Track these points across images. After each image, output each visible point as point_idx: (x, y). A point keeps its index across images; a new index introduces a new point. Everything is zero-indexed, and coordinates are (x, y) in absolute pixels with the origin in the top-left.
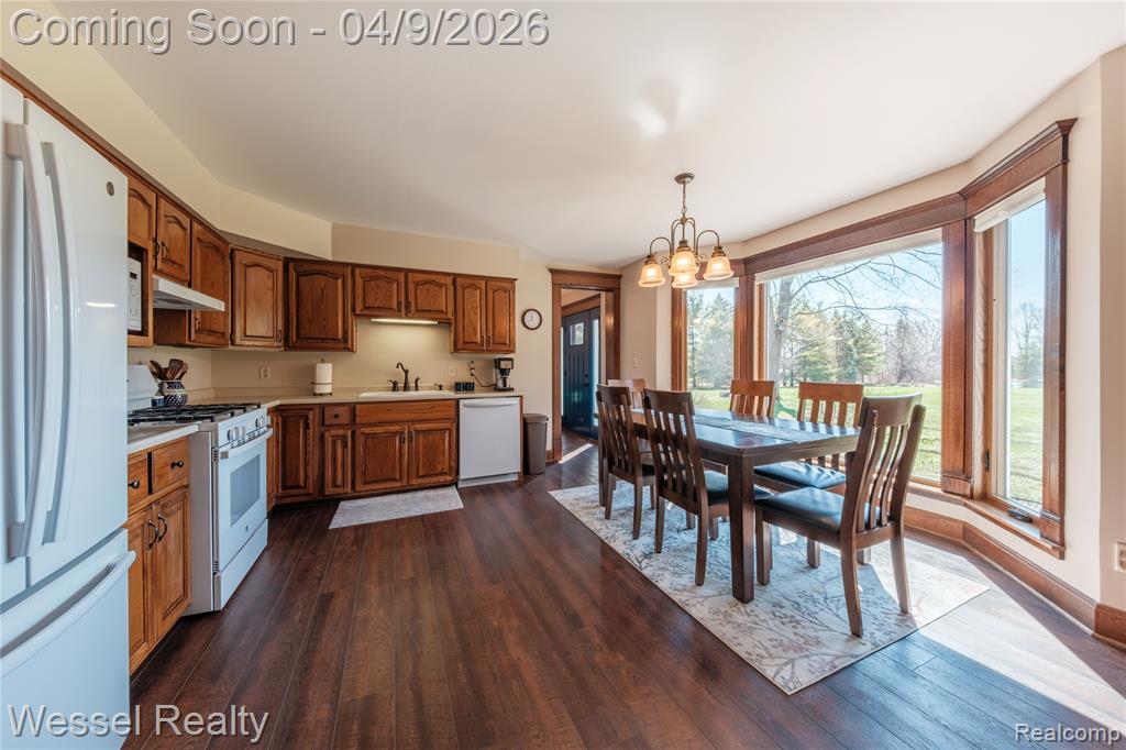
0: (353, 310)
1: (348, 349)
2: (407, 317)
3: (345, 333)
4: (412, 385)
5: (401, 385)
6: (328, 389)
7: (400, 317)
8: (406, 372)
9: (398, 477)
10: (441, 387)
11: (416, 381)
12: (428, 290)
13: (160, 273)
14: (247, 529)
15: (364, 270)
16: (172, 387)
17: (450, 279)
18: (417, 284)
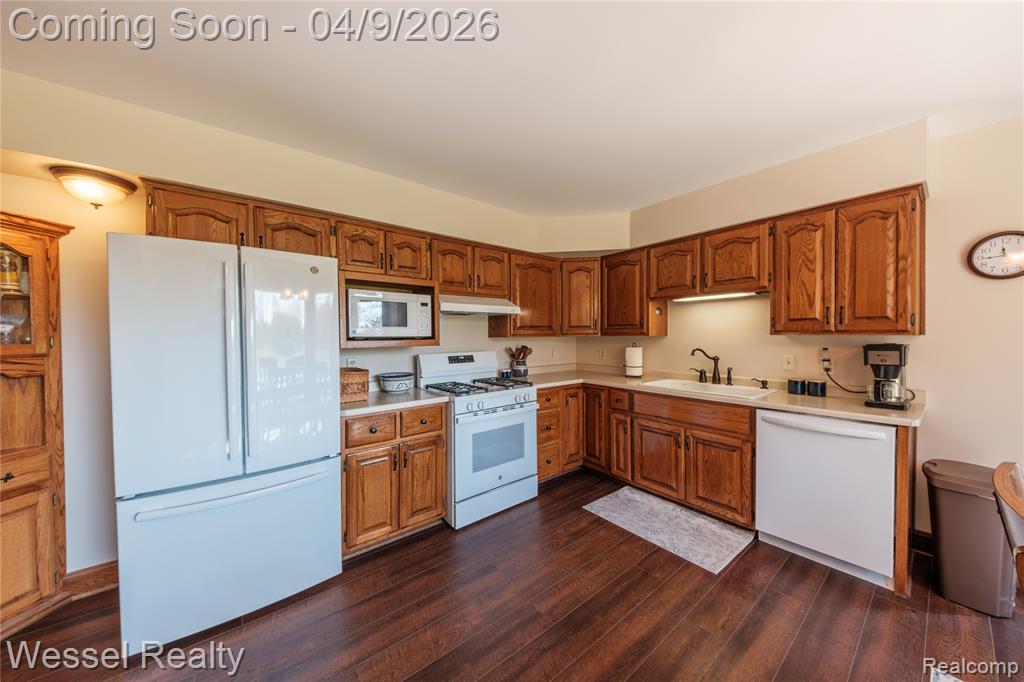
0: (648, 294)
1: (644, 334)
2: (703, 293)
3: (642, 318)
4: (724, 376)
5: (709, 375)
6: (638, 372)
7: (695, 295)
8: (716, 360)
9: (674, 485)
10: (764, 384)
11: (729, 372)
12: (731, 253)
13: (478, 295)
14: (500, 478)
15: (658, 249)
16: (518, 364)
17: (765, 229)
18: (716, 249)
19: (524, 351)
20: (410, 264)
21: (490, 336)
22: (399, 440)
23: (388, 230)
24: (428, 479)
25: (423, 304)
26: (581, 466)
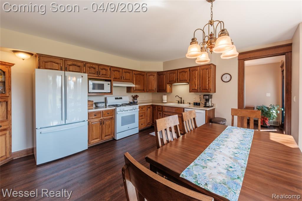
0: (167, 82)
1: (166, 92)
2: (177, 83)
3: (166, 88)
4: (183, 102)
5: (180, 102)
6: (166, 101)
7: (176, 83)
8: (181, 98)
10: (190, 104)
12: (182, 74)
13: (123, 81)
14: (129, 128)
15: (169, 72)
16: (135, 100)
17: (188, 69)
18: (180, 73)
19: (137, 96)
20: (104, 74)
21: (127, 92)
22: (102, 118)
23: (99, 65)
24: (109, 128)
25: (108, 84)
26: (151, 126)
